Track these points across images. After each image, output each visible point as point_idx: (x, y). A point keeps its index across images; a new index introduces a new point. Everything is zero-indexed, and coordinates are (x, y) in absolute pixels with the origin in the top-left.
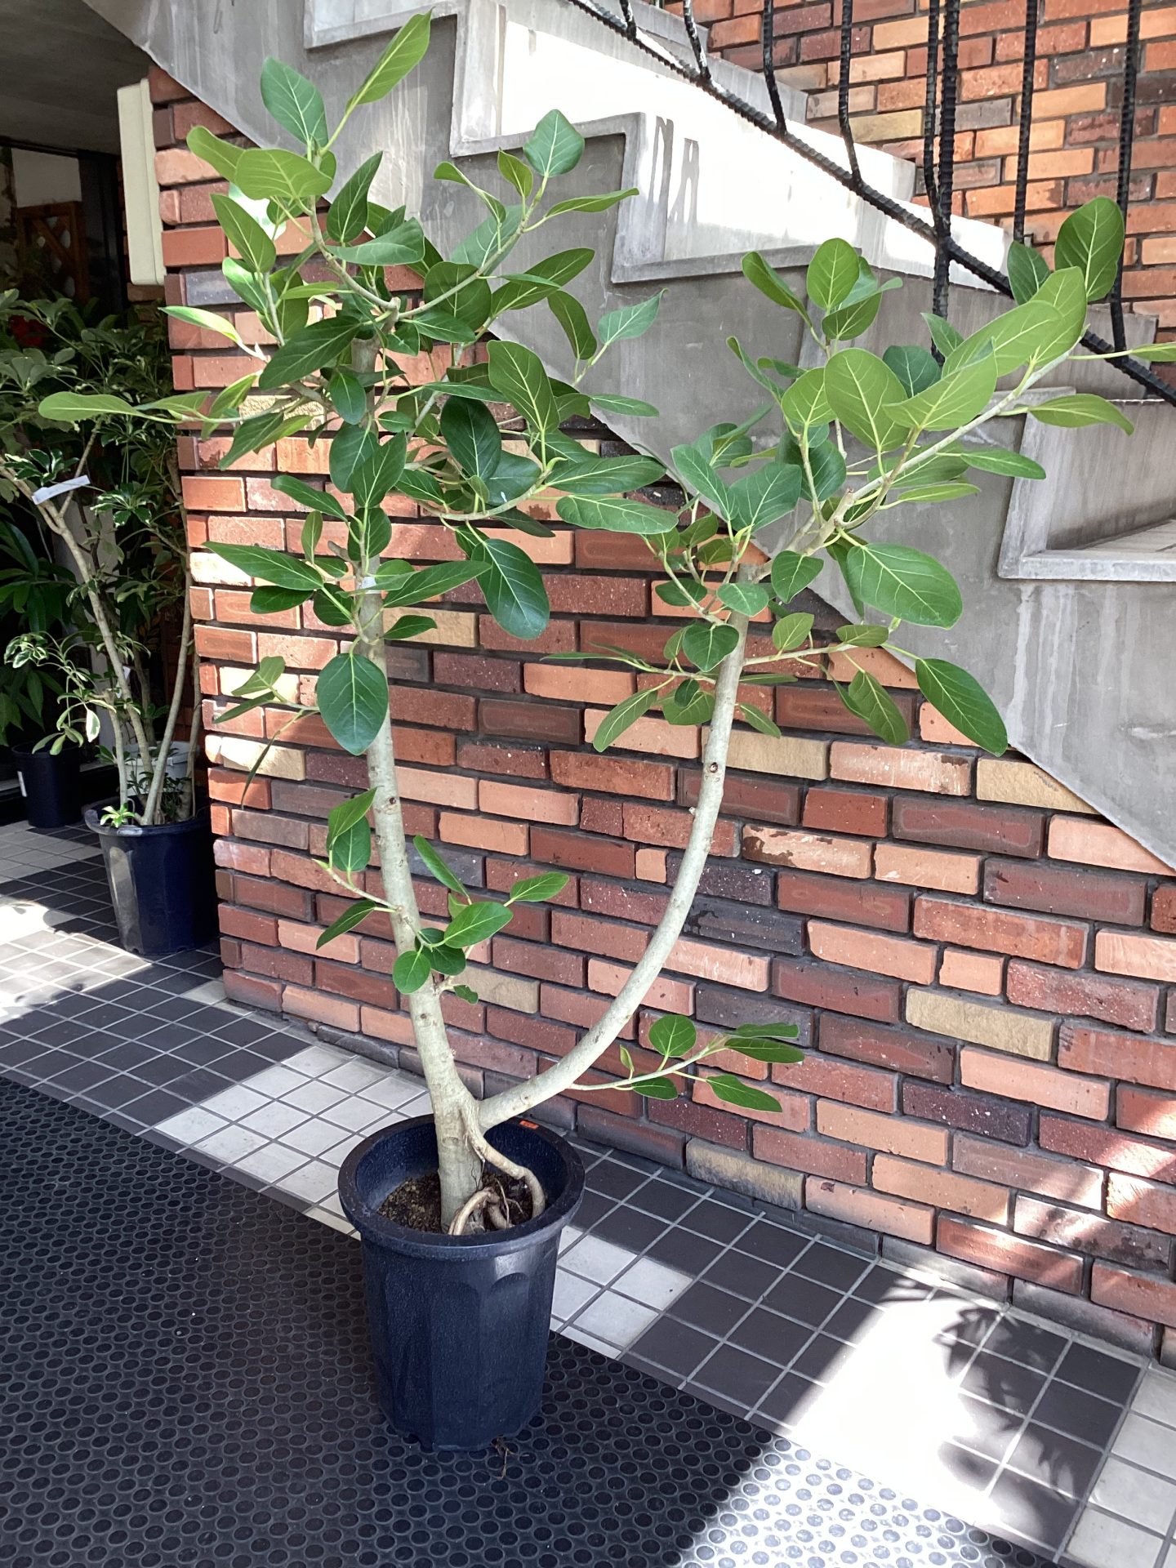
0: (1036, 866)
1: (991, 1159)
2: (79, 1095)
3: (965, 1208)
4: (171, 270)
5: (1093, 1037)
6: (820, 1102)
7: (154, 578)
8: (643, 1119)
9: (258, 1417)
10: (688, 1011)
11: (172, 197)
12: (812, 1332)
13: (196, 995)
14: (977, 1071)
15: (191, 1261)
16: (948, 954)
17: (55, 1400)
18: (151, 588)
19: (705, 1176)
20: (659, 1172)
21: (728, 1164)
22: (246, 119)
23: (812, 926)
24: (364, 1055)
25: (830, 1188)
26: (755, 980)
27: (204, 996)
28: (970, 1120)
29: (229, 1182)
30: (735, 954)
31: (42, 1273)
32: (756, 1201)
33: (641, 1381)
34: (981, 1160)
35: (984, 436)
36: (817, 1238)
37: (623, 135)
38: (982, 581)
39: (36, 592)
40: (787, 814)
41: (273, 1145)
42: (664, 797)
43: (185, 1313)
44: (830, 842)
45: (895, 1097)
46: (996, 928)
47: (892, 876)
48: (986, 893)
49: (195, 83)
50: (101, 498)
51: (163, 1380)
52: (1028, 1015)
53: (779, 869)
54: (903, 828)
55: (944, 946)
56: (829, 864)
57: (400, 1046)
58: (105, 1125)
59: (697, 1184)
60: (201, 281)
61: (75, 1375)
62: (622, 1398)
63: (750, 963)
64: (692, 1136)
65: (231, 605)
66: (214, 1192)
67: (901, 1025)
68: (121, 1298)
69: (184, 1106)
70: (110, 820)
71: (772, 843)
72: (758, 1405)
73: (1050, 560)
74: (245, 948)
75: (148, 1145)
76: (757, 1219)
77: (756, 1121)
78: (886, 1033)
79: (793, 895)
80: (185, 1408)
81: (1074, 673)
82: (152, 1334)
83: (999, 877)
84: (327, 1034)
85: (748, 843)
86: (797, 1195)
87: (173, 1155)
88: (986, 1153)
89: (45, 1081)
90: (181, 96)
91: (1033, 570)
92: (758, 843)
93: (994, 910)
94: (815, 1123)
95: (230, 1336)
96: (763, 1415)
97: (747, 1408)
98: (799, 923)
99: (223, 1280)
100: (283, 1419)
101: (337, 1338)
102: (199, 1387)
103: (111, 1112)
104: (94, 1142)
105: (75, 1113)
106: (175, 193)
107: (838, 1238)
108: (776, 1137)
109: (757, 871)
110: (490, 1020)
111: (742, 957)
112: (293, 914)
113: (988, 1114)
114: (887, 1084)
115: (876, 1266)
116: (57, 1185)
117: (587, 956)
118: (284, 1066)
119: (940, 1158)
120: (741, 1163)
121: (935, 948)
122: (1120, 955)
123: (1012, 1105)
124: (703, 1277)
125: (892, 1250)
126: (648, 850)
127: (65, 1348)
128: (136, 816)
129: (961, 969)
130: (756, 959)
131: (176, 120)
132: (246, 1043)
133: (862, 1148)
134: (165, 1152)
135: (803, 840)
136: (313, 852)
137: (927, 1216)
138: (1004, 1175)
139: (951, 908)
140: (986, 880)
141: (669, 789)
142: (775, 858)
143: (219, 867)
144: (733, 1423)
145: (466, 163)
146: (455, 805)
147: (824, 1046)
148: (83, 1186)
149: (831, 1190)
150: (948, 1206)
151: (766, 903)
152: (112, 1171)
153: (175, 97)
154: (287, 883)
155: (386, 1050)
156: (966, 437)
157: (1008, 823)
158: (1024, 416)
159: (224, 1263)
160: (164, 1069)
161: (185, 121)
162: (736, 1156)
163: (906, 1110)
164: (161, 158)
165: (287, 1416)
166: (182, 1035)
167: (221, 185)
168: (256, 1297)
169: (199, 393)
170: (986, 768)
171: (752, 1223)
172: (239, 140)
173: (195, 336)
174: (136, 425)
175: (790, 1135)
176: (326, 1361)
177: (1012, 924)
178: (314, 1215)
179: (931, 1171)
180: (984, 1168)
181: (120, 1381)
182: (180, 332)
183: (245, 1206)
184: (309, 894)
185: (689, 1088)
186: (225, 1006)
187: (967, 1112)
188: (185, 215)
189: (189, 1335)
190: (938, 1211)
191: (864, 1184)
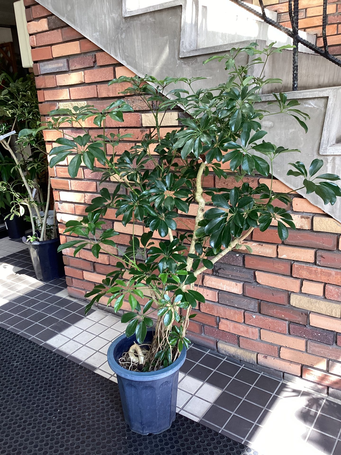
0: (335, 253)
1: (321, 349)
2: (23, 331)
3: (312, 365)
4: (35, 62)
6: (262, 330)
7: (39, 162)
8: (203, 334)
9: (80, 449)
10: (216, 300)
11: (33, 37)
12: (263, 409)
13: (59, 294)
14: (315, 321)
15: (58, 391)
16: (304, 282)
17: (14, 444)
18: (38, 165)
19: (223, 352)
20: (209, 351)
21: (232, 349)
22: (55, 9)
23: (257, 273)
24: (113, 313)
25: (266, 357)
26: (238, 291)
27: (62, 294)
28: (313, 336)
29: (70, 361)
30: (231, 282)
31: (10, 397)
32: (241, 361)
33: (206, 430)
34: (317, 349)
35: (313, 105)
36: (262, 374)
37: (181, 6)
38: (314, 155)
39: (4, 168)
41: (84, 347)
43: (56, 410)
44: (262, 245)
45: (287, 329)
46: (321, 274)
47: (284, 256)
48: (317, 262)
50: (19, 138)
51: (49, 436)
52: (333, 303)
53: (245, 254)
54: (288, 241)
55: (302, 280)
56: (262, 253)
58: (31, 342)
59: (222, 356)
60: (44, 65)
61: (20, 435)
62: (201, 437)
63: (236, 285)
64: (219, 340)
65: (61, 171)
66: (65, 365)
67: (288, 305)
68: (35, 405)
69: (55, 334)
70: (30, 240)
72: (246, 438)
73: (338, 148)
74: (73, 280)
75: (44, 349)
76: (242, 367)
77: (240, 336)
78: (284, 308)
79: (250, 263)
80: (56, 446)
82: (45, 419)
83: (322, 257)
84: (101, 307)
86: (255, 360)
87: (51, 352)
88: (319, 347)
89: (12, 327)
90: (34, 3)
91: (332, 152)
93: (320, 268)
94: (260, 336)
95: (70, 418)
97: (243, 439)
98: (253, 272)
99: (68, 397)
100: (88, 449)
101: (105, 417)
102: (61, 438)
103: (32, 337)
104: (27, 348)
105: (21, 338)
106: (34, 36)
107: (269, 373)
108: (247, 341)
109: (238, 255)
111: (233, 283)
112: (87, 269)
113: (319, 334)
114: (284, 325)
115: (282, 383)
116: (15, 364)
118: (87, 318)
119: (303, 349)
120: (236, 349)
121: (300, 280)
123: (327, 331)
124: (225, 390)
125: (287, 377)
127: (17, 425)
128: (38, 238)
129: (308, 287)
130: (238, 284)
131: (33, 12)
132: (75, 311)
133: (277, 345)
135: (253, 245)
137: (299, 367)
138: (325, 354)
139: (305, 267)
140: (317, 258)
142: (243, 251)
143: (64, 255)
144: (238, 445)
145: (128, 19)
146: (137, 234)
147: (262, 312)
148: (23, 364)
150: (306, 364)
151: (241, 265)
152: (33, 358)
153: (31, 4)
154: (85, 259)
155: (119, 312)
156: (307, 106)
157: (324, 239)
158: (328, 97)
159: (69, 391)
160: (49, 321)
161: (36, 12)
162: (234, 347)
163: (291, 333)
164: (29, 25)
165: (90, 448)
166: (55, 309)
167: (49, 32)
168: (79, 403)
169: (46, 103)
170: (317, 219)
171: (241, 369)
172: (53, 17)
173: (44, 84)
174: (29, 113)
175: (252, 340)
176: (102, 426)
177: (327, 272)
178: (97, 372)
179: (300, 353)
180: (318, 352)
181: (35, 437)
182: (39, 82)
183: (75, 370)
184: (92, 263)
185: (218, 325)
186: (68, 298)
187: (312, 334)
188: (38, 43)
189: (57, 418)
190: (303, 365)
191: (277, 356)
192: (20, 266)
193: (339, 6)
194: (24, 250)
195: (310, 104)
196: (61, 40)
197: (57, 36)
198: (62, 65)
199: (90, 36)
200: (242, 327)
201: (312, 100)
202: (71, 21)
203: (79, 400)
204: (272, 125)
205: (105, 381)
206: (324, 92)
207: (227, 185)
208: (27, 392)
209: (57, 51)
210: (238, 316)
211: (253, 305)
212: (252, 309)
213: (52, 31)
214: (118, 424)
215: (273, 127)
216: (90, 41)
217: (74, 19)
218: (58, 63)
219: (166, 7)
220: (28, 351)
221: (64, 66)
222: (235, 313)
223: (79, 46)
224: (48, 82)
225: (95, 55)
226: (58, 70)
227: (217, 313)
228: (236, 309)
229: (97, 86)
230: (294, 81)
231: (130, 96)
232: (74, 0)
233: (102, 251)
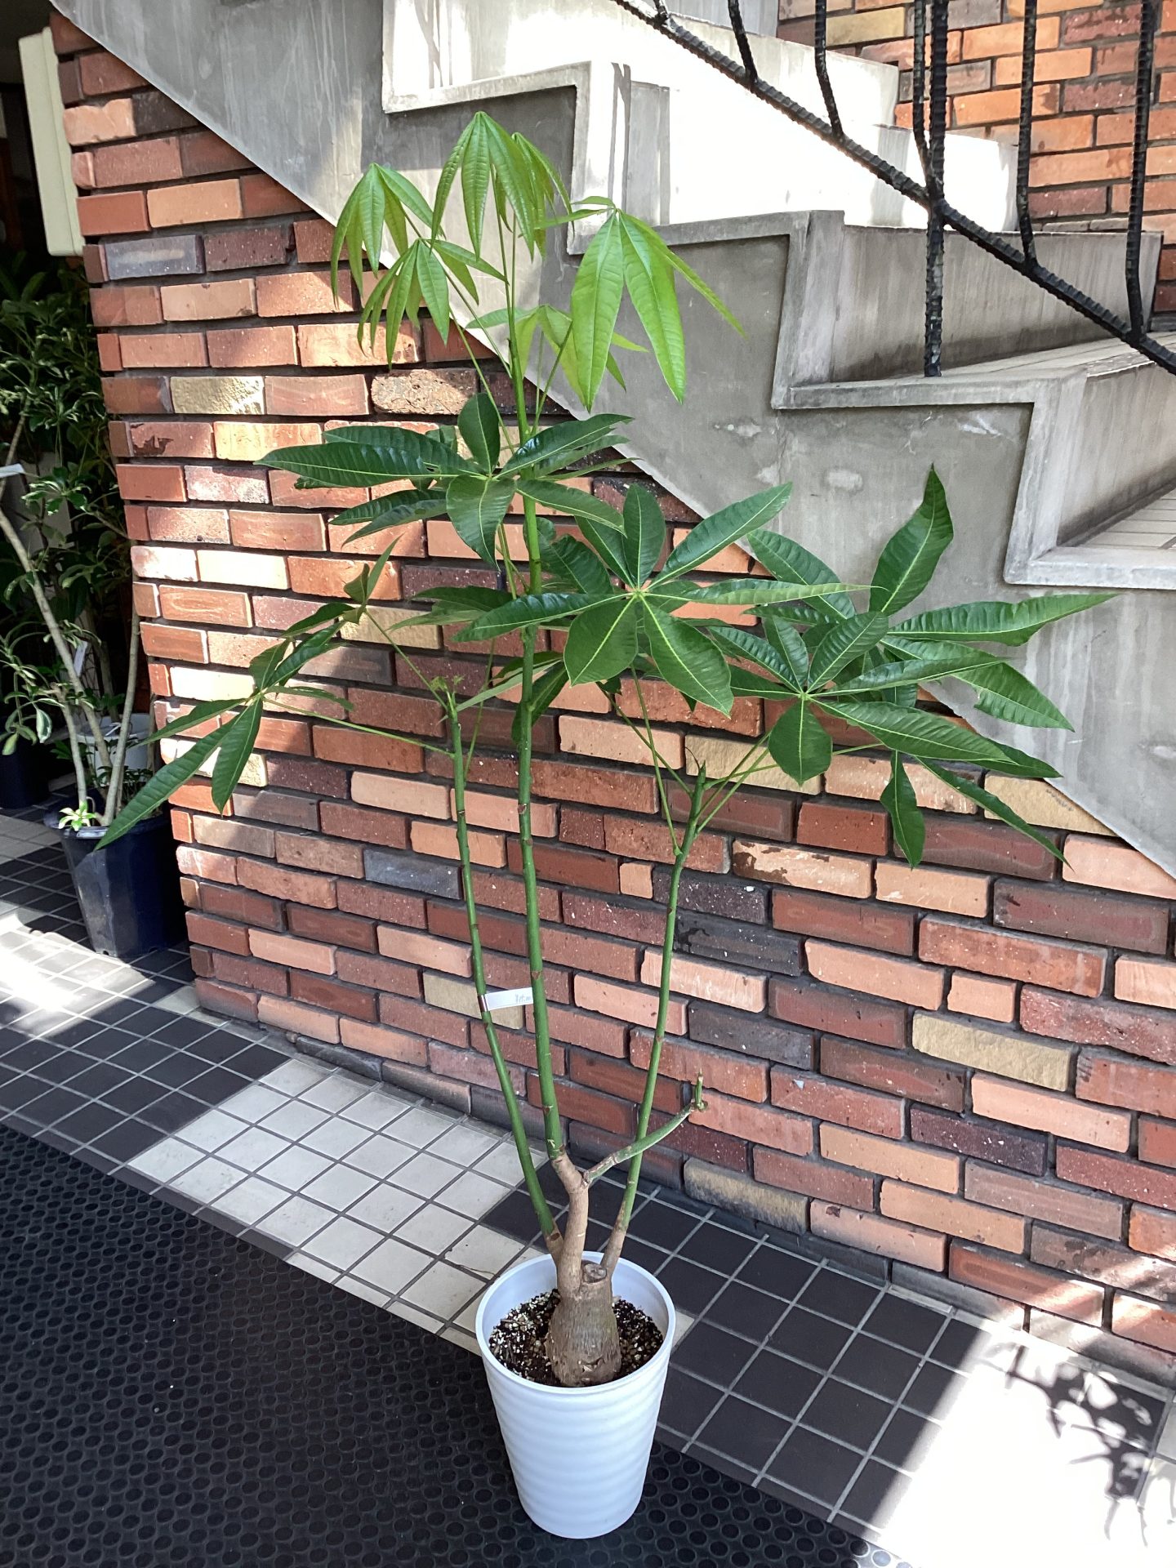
0: (1050, 889)
1: (1005, 1188)
2: (49, 1128)
3: (979, 1237)
4: (91, 240)
5: (1113, 1067)
6: (822, 1126)
7: (100, 559)
9: (240, 1508)
10: (681, 1030)
11: (85, 158)
12: (822, 1377)
13: (168, 1004)
14: (988, 1100)
15: (168, 1323)
16: (956, 978)
17: (28, 1496)
18: (98, 570)
19: (702, 1195)
20: (656, 1192)
21: (729, 1186)
22: (157, 70)
23: (809, 947)
24: (345, 1067)
25: (835, 1212)
26: (751, 1002)
27: (178, 1004)
28: (981, 1148)
29: (206, 1227)
30: (728, 973)
32: (759, 1224)
34: (995, 1189)
35: (987, 426)
36: (823, 1264)
37: (574, 87)
38: (986, 586)
40: (780, 829)
41: (252, 1179)
42: (648, 810)
43: (163, 1385)
44: (827, 860)
45: (902, 1123)
46: (1007, 954)
47: (895, 896)
48: (997, 917)
49: (102, 33)
50: (33, 486)
51: (141, 1467)
52: (1043, 1044)
53: (772, 886)
55: (950, 971)
56: (825, 883)
57: (383, 1059)
58: (76, 1163)
59: (696, 1205)
60: (123, 252)
63: (745, 983)
64: (690, 1155)
65: (176, 602)
66: (191, 1239)
67: (905, 1049)
68: (96, 1370)
69: (157, 1138)
70: (69, 822)
71: (764, 860)
72: (765, 1468)
73: (1062, 564)
74: (216, 957)
75: (122, 1186)
76: (760, 1243)
77: (755, 1144)
78: (892, 1059)
79: (788, 914)
80: (164, 1501)
81: (1089, 687)
83: (1010, 900)
84: (306, 1046)
85: (738, 860)
86: (802, 1219)
87: (145, 1197)
88: (1000, 1182)
89: (13, 1113)
90: (87, 46)
91: (1043, 576)
92: (750, 860)
93: (1005, 934)
94: (818, 1145)
95: (210, 1410)
96: (772, 1479)
97: (755, 1471)
98: (796, 942)
99: (202, 1344)
100: (267, 1509)
101: (322, 1408)
102: (179, 1474)
103: (83, 1147)
104: (65, 1185)
105: (45, 1151)
106: (88, 154)
107: (846, 1263)
108: (778, 1160)
109: (750, 889)
110: (473, 1035)
111: (737, 977)
112: (263, 923)
113: (1002, 1143)
114: (893, 1110)
115: (886, 1294)
116: (27, 1237)
117: (572, 973)
118: (262, 1085)
119: (953, 1187)
120: (742, 1186)
121: (942, 971)
122: (1141, 984)
123: (1027, 1134)
124: (705, 1316)
125: (903, 1277)
126: (633, 865)
127: (38, 1434)
128: (97, 815)
129: (968, 995)
130: (751, 979)
131: (84, 73)
132: (222, 1059)
133: (869, 1174)
134: (138, 1191)
135: (798, 857)
136: (280, 860)
137: (939, 1244)
138: (1019, 1204)
139: (958, 931)
140: (996, 903)
141: (652, 802)
142: (768, 875)
143: (183, 875)
144: (741, 1491)
145: (401, 119)
146: (426, 814)
147: (826, 1069)
148: (55, 1238)
149: (837, 1215)
150: (961, 1234)
151: (760, 921)
152: (84, 1218)
153: (80, 47)
154: (256, 891)
155: (368, 1063)
156: (966, 427)
157: (1018, 844)
158: (1032, 404)
159: (203, 1323)
160: (137, 1095)
161: (89, 68)
162: (736, 1178)
163: (914, 1137)
164: (71, 116)
165: (272, 1504)
166: (156, 1052)
167: (137, 145)
168: (238, 1363)
169: (127, 375)
170: (995, 782)
171: (757, 1247)
172: (152, 95)
173: (119, 312)
174: (68, 403)
175: (793, 1159)
176: (311, 1437)
177: (1025, 949)
178: (295, 1261)
179: (942, 1199)
180: (999, 1198)
181: (96, 1470)
182: (105, 307)
183: (223, 1255)
184: (278, 903)
186: (199, 1017)
187: (979, 1141)
188: (100, 179)
189: (167, 1412)
190: (950, 1239)
191: (872, 1210)
192: (34, 907)
193: (1099, 54)
194: (46, 849)
195: (976, 424)
196: (178, 173)
197: (163, 157)
198: (181, 254)
199: (275, 165)
200: (763, 1117)
201: (984, 412)
202: (213, 115)
203: (237, 1352)
204: (860, 483)
205: (321, 1290)
206: (1019, 390)
208: (67, 1329)
209: (165, 208)
210: (750, 1081)
211: (797, 1048)
212: (793, 1059)
213: (149, 143)
214: (361, 1430)
215: (862, 490)
216: (276, 183)
217: (222, 108)
218: (166, 247)
219: (525, 90)
220: (69, 1195)
221: (188, 257)
222: (740, 1072)
223: (238, 196)
224: (136, 307)
225: (292, 228)
226: (166, 271)
227: (685, 1071)
228: (744, 1061)
229: (297, 331)
231: (407, 367)
232: (222, 46)
233: (311, 867)
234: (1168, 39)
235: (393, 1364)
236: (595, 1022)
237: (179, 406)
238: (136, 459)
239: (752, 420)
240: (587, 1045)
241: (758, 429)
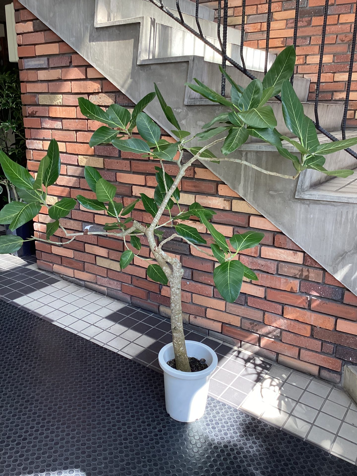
0: (246, 229)
1: (236, 309)
3: (229, 322)
4: (20, 58)
5: (260, 275)
6: (193, 294)
7: (20, 148)
8: (149, 300)
9: (31, 372)
15: (18, 334)
18: (19, 151)
19: (164, 314)
20: (152, 314)
21: (170, 312)
22: (40, 14)
24: (75, 284)
25: (196, 318)
27: (32, 267)
29: (32, 315)
30: (172, 254)
33: (136, 364)
34: (233, 309)
36: (192, 331)
37: (140, 23)
41: (46, 306)
43: (15, 346)
44: (196, 223)
45: (212, 292)
49: (26, 4)
50: (2, 124)
51: (8, 362)
54: (215, 220)
57: (85, 281)
59: (162, 318)
60: (28, 62)
62: (131, 368)
63: (176, 256)
64: (161, 304)
65: (37, 155)
66: (27, 317)
69: (22, 295)
71: (181, 223)
74: (43, 253)
75: (11, 305)
78: (210, 275)
80: (12, 369)
81: (255, 176)
82: (5, 351)
83: (238, 232)
84: (65, 278)
86: (188, 320)
87: (17, 308)
88: (234, 307)
90: (22, 7)
91: (245, 148)
92: (177, 223)
94: (192, 300)
95: (26, 352)
98: (188, 245)
99: (26, 339)
101: (56, 353)
102: (16, 364)
103: (1, 296)
106: (21, 36)
107: (198, 331)
110: (108, 273)
112: (55, 244)
114: (210, 289)
115: (207, 338)
118: (52, 286)
119: (223, 309)
122: (267, 253)
123: (241, 294)
124: (159, 340)
125: (212, 334)
130: (177, 256)
131: (21, 14)
132: (42, 280)
133: (204, 307)
134: (15, 307)
135: (189, 221)
137: (220, 325)
138: (239, 313)
140: (235, 233)
143: (35, 231)
145: (99, 29)
146: (99, 213)
147: (194, 279)
150: (225, 322)
151: (179, 240)
153: (20, 8)
155: (81, 282)
157: (240, 218)
159: (27, 335)
160: (18, 286)
161: (23, 15)
163: (215, 296)
164: (17, 25)
165: (39, 371)
166: (24, 277)
167: (33, 34)
168: (35, 343)
169: (28, 94)
170: (234, 202)
172: (38, 21)
173: (26, 77)
174: (13, 103)
175: (186, 304)
176: (52, 359)
178: (54, 323)
179: (221, 312)
180: (234, 311)
182: (23, 76)
183: (36, 321)
184: (60, 238)
185: (160, 291)
186: (37, 270)
188: (23, 42)
189: (15, 352)
190: (223, 323)
191: (204, 316)
196: (43, 41)
197: (40, 37)
198: (43, 62)
199: (67, 40)
202: (53, 26)
203: (35, 341)
205: (60, 329)
207: (171, 172)
209: (40, 50)
211: (188, 274)
212: (187, 277)
213: (36, 33)
214: (65, 358)
216: (68, 45)
217: (55, 25)
218: (39, 60)
219: (128, 23)
221: (45, 63)
223: (58, 48)
224: (31, 76)
225: (71, 56)
226: (39, 67)
229: (71, 83)
230: (222, 91)
231: (98, 93)
232: (56, 9)
233: (69, 228)
234: (313, 27)
235: (76, 345)
236: (139, 268)
237: (41, 102)
238: (29, 116)
239: (180, 108)
240: (136, 275)
241: (181, 110)
